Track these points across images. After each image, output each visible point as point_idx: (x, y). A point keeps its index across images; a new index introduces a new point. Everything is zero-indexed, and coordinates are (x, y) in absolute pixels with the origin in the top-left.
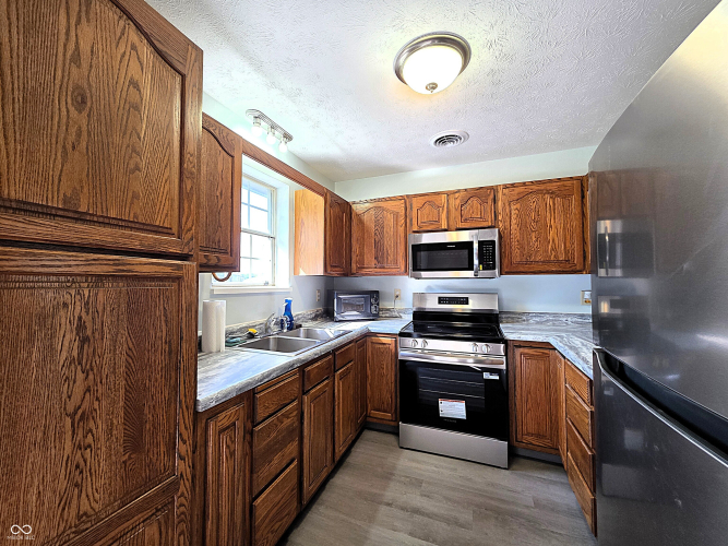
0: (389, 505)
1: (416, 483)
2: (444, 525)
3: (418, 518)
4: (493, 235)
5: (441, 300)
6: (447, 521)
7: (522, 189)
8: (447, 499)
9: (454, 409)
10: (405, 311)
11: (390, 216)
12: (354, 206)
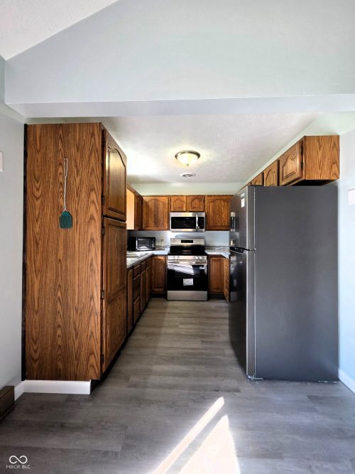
4: (203, 215)
5: (182, 241)
7: (214, 198)
9: (189, 282)
10: (166, 247)
11: (161, 204)
12: (144, 198)
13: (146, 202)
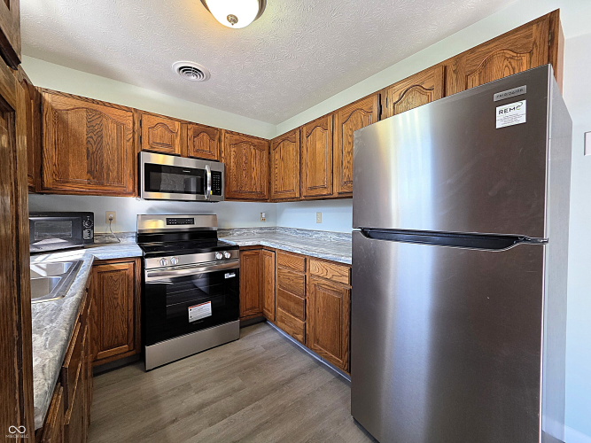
0: (174, 421)
1: (186, 387)
2: (229, 399)
3: (206, 410)
4: (219, 168)
5: (169, 221)
6: (228, 394)
7: (237, 137)
8: (217, 381)
9: (202, 311)
10: (124, 235)
11: (112, 126)
12: (47, 96)
13: (55, 111)
